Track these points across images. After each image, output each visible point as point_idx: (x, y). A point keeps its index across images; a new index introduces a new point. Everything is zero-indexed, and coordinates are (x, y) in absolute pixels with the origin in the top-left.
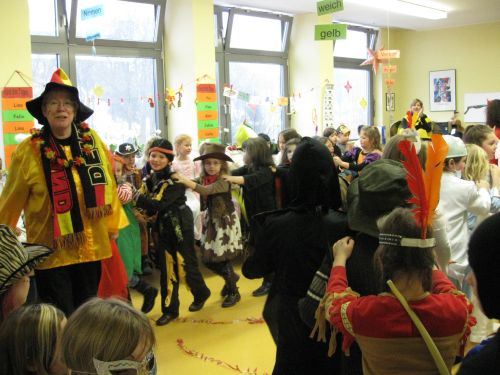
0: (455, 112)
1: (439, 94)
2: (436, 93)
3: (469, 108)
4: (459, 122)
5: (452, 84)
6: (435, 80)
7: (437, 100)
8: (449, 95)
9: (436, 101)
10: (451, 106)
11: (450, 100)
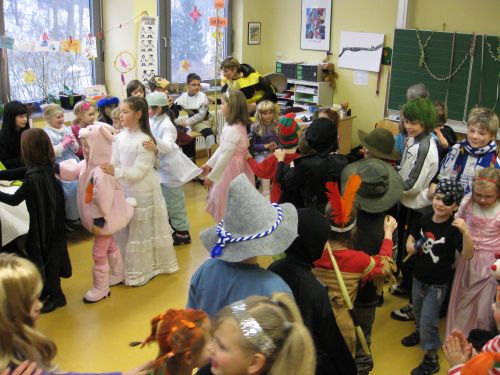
0: (329, 53)
1: (312, 29)
2: (308, 26)
3: (344, 50)
4: (332, 66)
5: (327, 17)
6: (308, 10)
7: (310, 35)
8: (322, 30)
9: (307, 37)
10: (324, 45)
11: (323, 38)
